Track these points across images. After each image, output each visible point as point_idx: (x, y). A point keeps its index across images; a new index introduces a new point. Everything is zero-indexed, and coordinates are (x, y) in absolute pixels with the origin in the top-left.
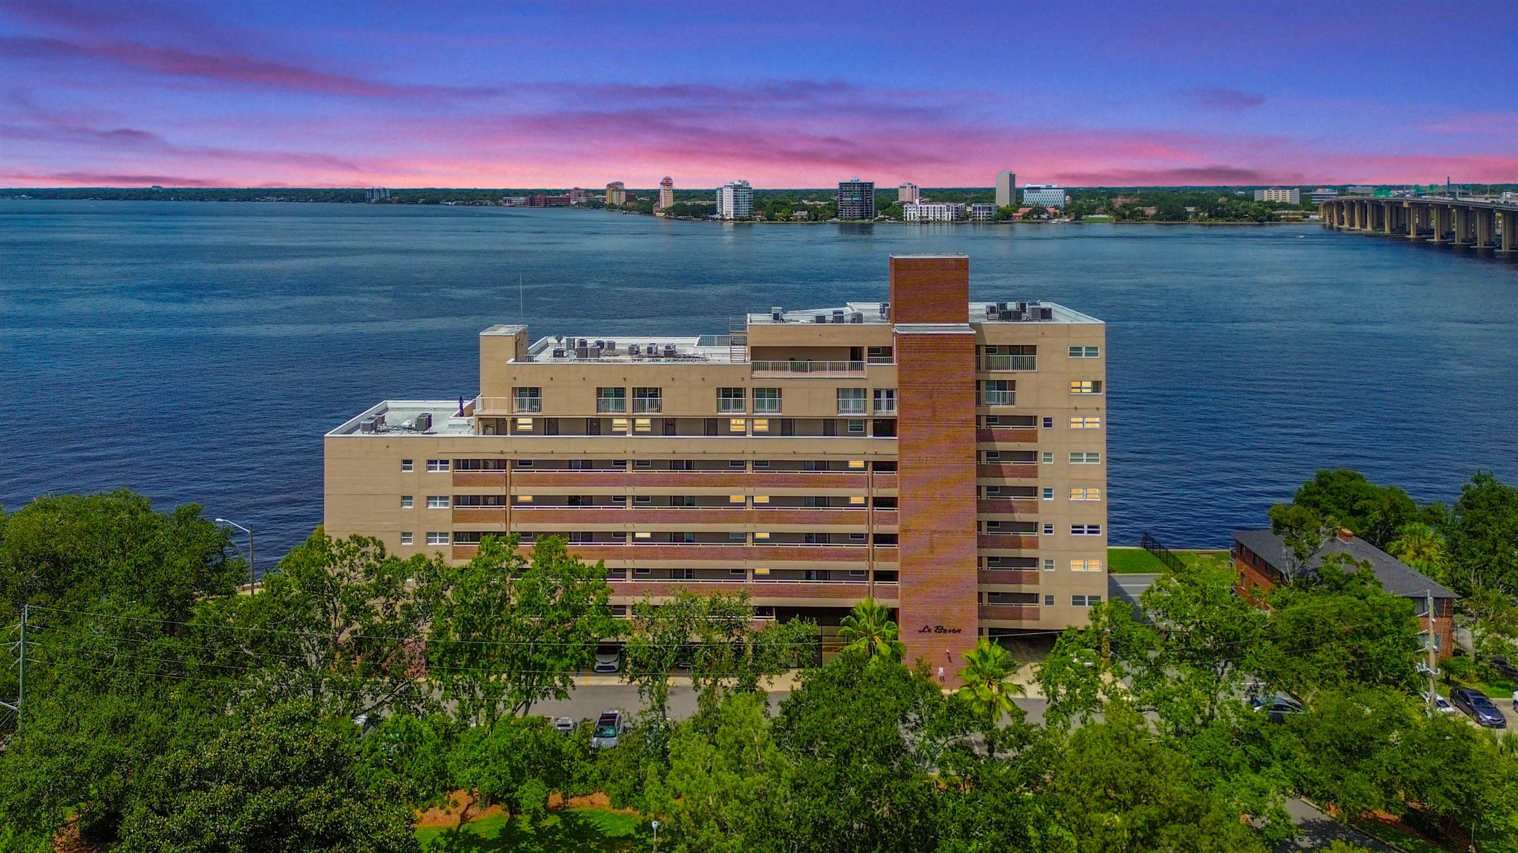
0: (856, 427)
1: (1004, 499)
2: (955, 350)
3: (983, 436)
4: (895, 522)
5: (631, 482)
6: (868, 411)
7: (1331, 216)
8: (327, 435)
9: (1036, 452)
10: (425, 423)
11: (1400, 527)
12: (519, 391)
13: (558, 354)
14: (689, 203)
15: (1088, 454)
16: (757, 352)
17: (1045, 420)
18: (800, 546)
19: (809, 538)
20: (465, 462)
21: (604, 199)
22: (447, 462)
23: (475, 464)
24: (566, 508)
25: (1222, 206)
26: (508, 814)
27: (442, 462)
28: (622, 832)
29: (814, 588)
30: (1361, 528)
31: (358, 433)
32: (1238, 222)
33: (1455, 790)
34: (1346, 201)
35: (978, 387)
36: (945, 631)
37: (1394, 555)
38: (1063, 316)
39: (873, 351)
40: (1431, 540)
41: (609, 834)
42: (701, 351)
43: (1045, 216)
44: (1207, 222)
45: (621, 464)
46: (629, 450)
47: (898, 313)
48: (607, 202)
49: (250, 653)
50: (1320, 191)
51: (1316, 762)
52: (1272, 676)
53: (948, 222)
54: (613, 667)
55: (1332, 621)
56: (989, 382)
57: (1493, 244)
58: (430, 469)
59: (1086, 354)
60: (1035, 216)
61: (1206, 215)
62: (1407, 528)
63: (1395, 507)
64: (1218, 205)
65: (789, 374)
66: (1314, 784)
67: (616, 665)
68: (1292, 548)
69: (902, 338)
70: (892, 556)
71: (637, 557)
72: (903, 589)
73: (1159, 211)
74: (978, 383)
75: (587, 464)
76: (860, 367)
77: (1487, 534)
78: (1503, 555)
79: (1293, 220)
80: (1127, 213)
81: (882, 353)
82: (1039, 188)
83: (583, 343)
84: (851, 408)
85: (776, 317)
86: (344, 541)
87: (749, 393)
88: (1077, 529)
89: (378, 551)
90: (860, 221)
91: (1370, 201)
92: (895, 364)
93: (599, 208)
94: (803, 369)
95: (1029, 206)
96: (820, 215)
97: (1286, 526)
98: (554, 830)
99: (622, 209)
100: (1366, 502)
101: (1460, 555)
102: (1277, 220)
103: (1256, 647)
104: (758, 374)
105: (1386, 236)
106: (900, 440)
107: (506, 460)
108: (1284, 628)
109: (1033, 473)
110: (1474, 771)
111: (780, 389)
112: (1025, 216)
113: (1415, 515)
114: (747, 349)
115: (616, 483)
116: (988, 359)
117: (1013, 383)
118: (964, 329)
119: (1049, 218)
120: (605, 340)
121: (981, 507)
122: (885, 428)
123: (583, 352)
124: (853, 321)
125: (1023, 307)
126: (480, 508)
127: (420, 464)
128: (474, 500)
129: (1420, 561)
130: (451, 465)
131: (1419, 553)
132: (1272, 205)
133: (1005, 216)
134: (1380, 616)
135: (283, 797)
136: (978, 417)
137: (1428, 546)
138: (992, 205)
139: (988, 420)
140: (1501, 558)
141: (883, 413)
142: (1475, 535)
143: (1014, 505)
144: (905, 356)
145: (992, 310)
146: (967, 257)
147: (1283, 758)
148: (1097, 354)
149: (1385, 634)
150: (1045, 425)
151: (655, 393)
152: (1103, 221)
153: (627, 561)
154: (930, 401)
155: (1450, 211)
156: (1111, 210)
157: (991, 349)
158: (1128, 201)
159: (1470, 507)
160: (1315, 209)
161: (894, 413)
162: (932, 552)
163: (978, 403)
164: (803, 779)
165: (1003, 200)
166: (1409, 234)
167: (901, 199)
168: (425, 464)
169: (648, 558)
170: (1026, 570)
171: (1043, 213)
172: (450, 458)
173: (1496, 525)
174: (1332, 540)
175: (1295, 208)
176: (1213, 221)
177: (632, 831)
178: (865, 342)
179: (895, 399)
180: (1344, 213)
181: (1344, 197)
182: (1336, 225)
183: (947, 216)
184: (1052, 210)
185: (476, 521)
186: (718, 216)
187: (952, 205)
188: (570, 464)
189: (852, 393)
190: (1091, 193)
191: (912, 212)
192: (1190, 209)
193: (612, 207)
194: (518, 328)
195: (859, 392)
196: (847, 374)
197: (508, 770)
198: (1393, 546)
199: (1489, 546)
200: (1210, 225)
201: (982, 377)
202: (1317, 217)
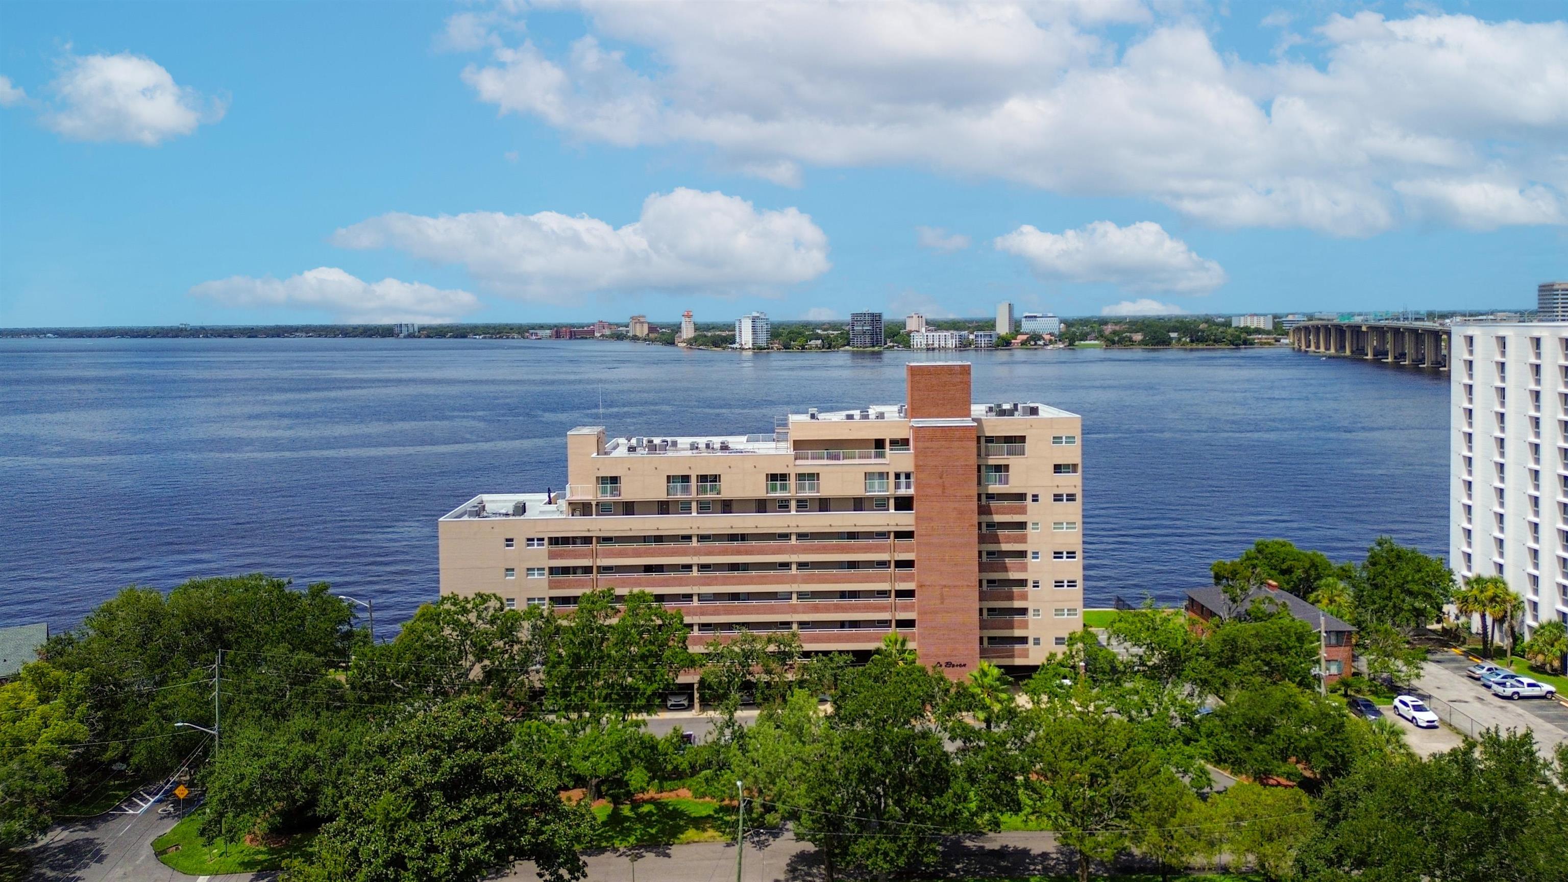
0: (881, 504)
1: (1000, 561)
2: (961, 439)
3: (983, 510)
4: (912, 580)
5: (697, 552)
6: (889, 490)
7: (1299, 340)
8: (441, 519)
9: (1026, 523)
10: (521, 509)
11: (1318, 582)
12: (603, 480)
13: (632, 449)
14: (709, 334)
15: (1067, 523)
16: (799, 445)
17: (1034, 496)
18: (835, 601)
19: (843, 595)
20: (557, 539)
21: (627, 332)
22: (543, 539)
23: (566, 541)
24: (642, 575)
25: (1203, 332)
26: (612, 805)
27: (539, 540)
28: (704, 813)
29: (848, 635)
30: (1288, 584)
31: (466, 518)
32: (1217, 346)
33: (1332, 753)
34: (1313, 326)
35: (979, 470)
36: (953, 666)
37: (1313, 604)
38: (1046, 412)
39: (894, 442)
40: (1342, 591)
41: (693, 815)
42: (750, 446)
43: (1041, 343)
44: (1189, 347)
45: (688, 538)
46: (694, 526)
47: (915, 411)
48: (630, 334)
49: (400, 686)
50: (1290, 318)
51: (1233, 738)
52: (1205, 683)
53: (952, 349)
54: (683, 705)
55: (1250, 640)
56: (989, 467)
57: (1439, 363)
58: (528, 545)
59: (1066, 442)
60: (1033, 343)
61: (1188, 340)
62: (1323, 581)
63: (1314, 565)
64: (1199, 331)
65: (825, 462)
66: (1231, 753)
67: (686, 703)
68: (1228, 595)
69: (917, 430)
70: (910, 608)
71: (702, 614)
72: (919, 634)
73: (1145, 337)
74: (979, 467)
75: (659, 539)
76: (881, 455)
77: (1385, 585)
78: (1396, 600)
79: (1265, 343)
80: (1116, 339)
81: (902, 443)
82: (1035, 317)
83: (651, 442)
84: (877, 488)
85: (813, 416)
86: (470, 599)
87: (793, 477)
88: (1059, 584)
89: (498, 605)
90: (871, 349)
91: (1333, 326)
92: (912, 451)
93: (622, 339)
94: (837, 457)
95: (1026, 334)
96: (833, 343)
97: (1224, 577)
98: (649, 813)
99: (645, 340)
100: (1292, 562)
101: (1365, 603)
102: (1252, 344)
103: (1193, 662)
104: (798, 462)
105: (1345, 357)
106: (916, 512)
107: (592, 537)
108: (1215, 648)
109: (1023, 539)
110: (1347, 738)
111: (818, 474)
112: (1023, 343)
113: (1331, 572)
114: (790, 445)
115: (685, 553)
116: (987, 447)
117: (1007, 467)
118: (968, 422)
119: (1045, 345)
120: (669, 439)
121: (982, 568)
122: (904, 504)
123: (652, 448)
124: (877, 417)
125: (1016, 406)
126: (571, 577)
127: (520, 542)
128: (566, 570)
129: (1331, 607)
130: (546, 542)
131: (1331, 601)
132: (1247, 330)
133: (1005, 343)
134: (1286, 635)
135: (472, 756)
136: (979, 495)
137: (1339, 596)
138: (992, 333)
139: (987, 498)
140: (1395, 603)
141: (903, 492)
142: (1376, 586)
143: (1008, 565)
144: (920, 445)
145: (991, 409)
146: (969, 363)
147: (1208, 736)
148: (1074, 442)
149: (1291, 648)
150: (1033, 501)
151: (715, 478)
152: (1094, 346)
153: (694, 617)
154: (941, 481)
155: (1403, 333)
156: (1102, 336)
157: (990, 440)
158: (1117, 328)
159: (1374, 564)
160: (1286, 334)
161: (911, 491)
162: (942, 603)
163: (979, 483)
164: (850, 742)
165: (1003, 329)
166: (1367, 355)
167: (908, 328)
168: (525, 542)
169: (711, 615)
170: (1017, 618)
171: (1039, 340)
172: (546, 536)
173: (1392, 578)
174: (1259, 588)
175: (1268, 333)
176: (1194, 346)
177: (712, 813)
178: (887, 435)
179: (912, 480)
180: (1311, 337)
181: (1311, 322)
182: (1303, 347)
183: (951, 343)
184: (1047, 337)
185: (569, 587)
186: (736, 346)
187: (955, 333)
188: (645, 539)
189: (877, 476)
190: (1085, 322)
191: (918, 340)
192: (1173, 335)
193: (635, 338)
194: (596, 430)
195: (883, 475)
196: (873, 461)
197: (619, 759)
198: (1312, 597)
199: (1386, 594)
200: (1191, 350)
201: (982, 462)
202: (1287, 341)
